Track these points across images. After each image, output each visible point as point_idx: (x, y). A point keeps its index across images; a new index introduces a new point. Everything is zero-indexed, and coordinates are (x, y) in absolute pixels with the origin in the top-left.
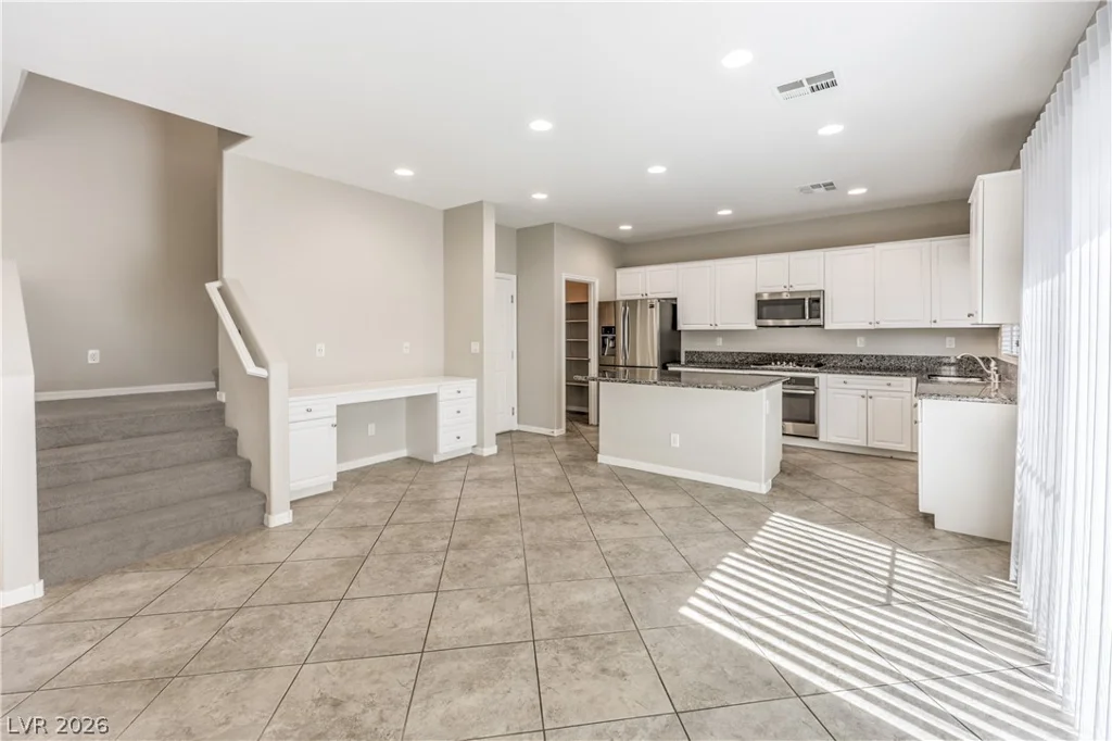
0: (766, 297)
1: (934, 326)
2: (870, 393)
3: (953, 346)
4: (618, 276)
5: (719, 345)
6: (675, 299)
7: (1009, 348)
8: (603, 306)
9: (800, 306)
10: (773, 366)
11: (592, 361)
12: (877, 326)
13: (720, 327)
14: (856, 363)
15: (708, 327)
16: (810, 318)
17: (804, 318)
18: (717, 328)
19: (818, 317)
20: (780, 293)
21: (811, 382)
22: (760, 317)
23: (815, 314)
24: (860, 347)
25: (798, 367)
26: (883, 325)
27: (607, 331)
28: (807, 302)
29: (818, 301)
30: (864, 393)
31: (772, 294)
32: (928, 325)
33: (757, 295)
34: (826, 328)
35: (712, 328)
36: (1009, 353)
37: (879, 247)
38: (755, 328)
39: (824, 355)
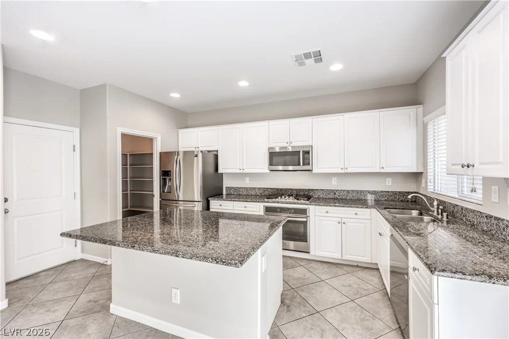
0: (277, 150)
1: (382, 171)
2: (344, 220)
3: (391, 184)
4: (180, 134)
5: (247, 183)
6: (217, 151)
7: (432, 187)
8: (163, 155)
9: (297, 157)
10: (279, 199)
11: (156, 196)
12: (346, 171)
13: (246, 171)
14: (332, 196)
15: (238, 171)
16: (304, 165)
17: (299, 164)
18: (244, 172)
19: (309, 164)
20: (286, 148)
21: (304, 212)
22: (271, 164)
23: (307, 162)
24: (334, 184)
25: (296, 201)
26: (350, 170)
27: (166, 174)
28: (301, 153)
29: (308, 153)
30: (340, 220)
31: (281, 148)
32: (378, 170)
33: (269, 148)
34: (314, 172)
35: (241, 171)
36: (432, 190)
37: (347, 115)
38: (268, 171)
39: (312, 190)
